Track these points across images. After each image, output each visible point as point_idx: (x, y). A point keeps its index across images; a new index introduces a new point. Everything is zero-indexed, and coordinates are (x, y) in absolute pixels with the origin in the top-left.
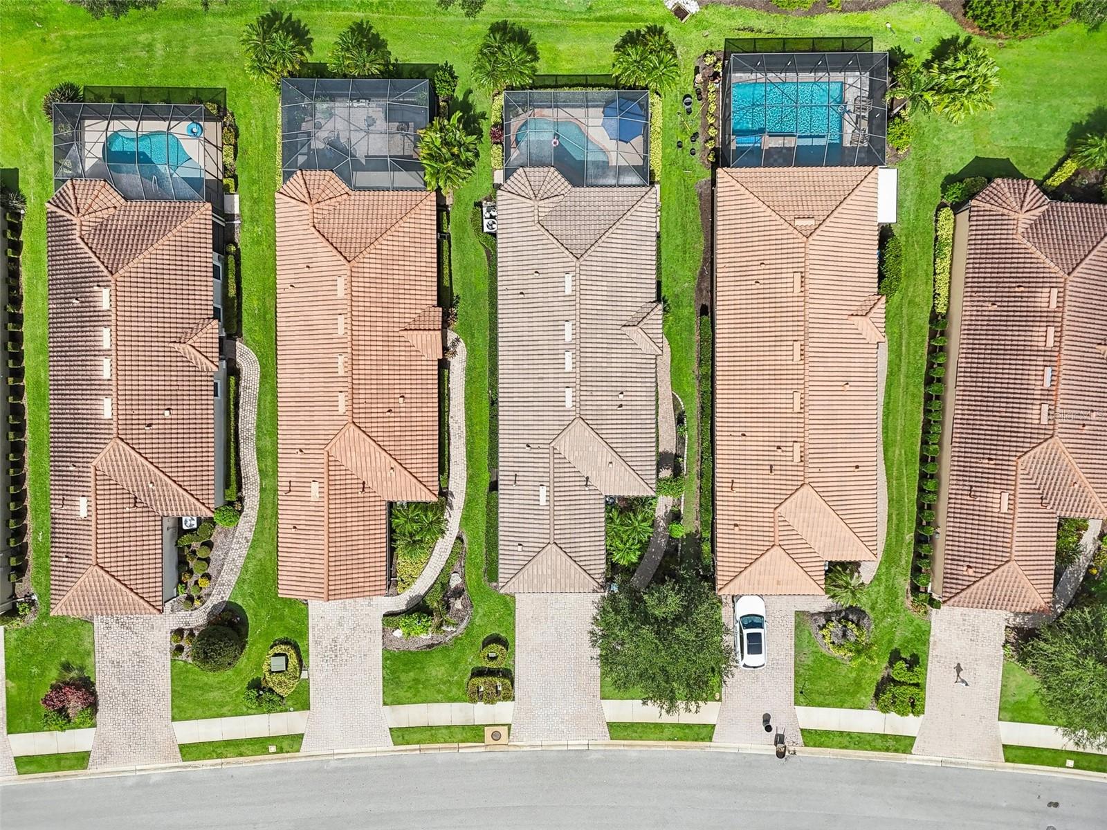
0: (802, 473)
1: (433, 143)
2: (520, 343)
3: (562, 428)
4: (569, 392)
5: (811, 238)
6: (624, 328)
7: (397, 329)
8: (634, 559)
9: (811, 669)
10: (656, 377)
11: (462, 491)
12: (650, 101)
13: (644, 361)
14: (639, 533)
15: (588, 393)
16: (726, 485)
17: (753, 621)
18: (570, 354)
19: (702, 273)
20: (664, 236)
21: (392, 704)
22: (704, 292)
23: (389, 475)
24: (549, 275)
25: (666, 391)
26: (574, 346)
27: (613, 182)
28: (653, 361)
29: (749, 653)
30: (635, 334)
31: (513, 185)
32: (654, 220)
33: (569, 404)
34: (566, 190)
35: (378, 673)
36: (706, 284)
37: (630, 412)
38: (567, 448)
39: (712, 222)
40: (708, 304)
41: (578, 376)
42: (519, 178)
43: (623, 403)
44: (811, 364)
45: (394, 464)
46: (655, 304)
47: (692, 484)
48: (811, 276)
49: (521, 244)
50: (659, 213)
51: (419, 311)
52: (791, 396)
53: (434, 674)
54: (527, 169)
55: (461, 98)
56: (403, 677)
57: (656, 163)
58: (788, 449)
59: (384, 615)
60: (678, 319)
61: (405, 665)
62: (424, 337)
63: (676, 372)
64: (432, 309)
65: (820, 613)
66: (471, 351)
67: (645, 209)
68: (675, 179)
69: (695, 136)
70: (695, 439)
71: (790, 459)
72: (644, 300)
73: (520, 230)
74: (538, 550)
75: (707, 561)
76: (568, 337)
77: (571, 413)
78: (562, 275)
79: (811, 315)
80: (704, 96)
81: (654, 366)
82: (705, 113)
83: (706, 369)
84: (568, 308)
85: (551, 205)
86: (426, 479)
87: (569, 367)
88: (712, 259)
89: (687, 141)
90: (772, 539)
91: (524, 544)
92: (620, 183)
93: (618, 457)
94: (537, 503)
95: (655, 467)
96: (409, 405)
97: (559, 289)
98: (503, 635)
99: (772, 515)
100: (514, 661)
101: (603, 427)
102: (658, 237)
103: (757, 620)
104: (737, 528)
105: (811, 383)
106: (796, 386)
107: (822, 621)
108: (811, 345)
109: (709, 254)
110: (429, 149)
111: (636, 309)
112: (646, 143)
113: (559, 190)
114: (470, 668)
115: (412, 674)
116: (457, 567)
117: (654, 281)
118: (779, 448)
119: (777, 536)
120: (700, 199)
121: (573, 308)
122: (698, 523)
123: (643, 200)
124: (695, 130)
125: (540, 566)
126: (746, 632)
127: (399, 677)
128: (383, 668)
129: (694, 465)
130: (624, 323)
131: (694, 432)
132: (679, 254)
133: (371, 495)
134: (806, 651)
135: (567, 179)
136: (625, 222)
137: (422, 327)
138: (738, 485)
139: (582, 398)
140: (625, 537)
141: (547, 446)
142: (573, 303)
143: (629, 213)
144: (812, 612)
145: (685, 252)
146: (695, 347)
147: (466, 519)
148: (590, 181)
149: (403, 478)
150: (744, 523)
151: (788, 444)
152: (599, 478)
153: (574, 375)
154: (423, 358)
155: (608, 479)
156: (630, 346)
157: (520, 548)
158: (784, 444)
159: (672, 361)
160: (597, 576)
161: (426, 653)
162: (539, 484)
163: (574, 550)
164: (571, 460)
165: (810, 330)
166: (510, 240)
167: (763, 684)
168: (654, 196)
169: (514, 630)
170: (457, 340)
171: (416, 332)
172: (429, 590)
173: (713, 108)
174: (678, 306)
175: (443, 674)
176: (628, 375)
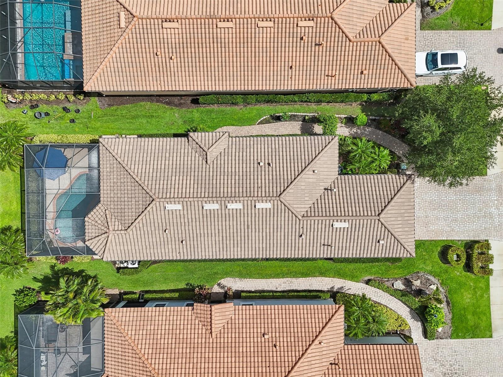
0: (323, 19)
1: (65, 314)
2: (221, 242)
3: (287, 210)
4: (259, 206)
5: (135, 14)
6: (209, 162)
7: (211, 340)
8: (386, 152)
9: (463, 18)
10: (246, 137)
11: (332, 281)
12: (38, 143)
13: (234, 146)
14: (367, 148)
15: (260, 190)
16: (330, 81)
17: (431, 61)
18: (228, 205)
19: (168, 103)
20: (140, 132)
21: (491, 331)
22: (182, 101)
23: (325, 345)
24: (167, 221)
25: (256, 129)
26: (223, 202)
27: (96, 171)
28: (234, 139)
29: (457, 63)
30: (212, 154)
31: (99, 249)
32: (128, 140)
33: (269, 205)
34: (102, 208)
35: (468, 342)
36: (176, 100)
37: (274, 157)
38: (303, 206)
39: (129, 96)
40: (190, 98)
41: (247, 199)
42: (93, 244)
43: (267, 162)
44: (235, 13)
45: (316, 342)
46: (190, 138)
47: (325, 109)
48: (165, 13)
49: (143, 243)
50: (123, 136)
51: (197, 321)
52: (261, 29)
53: (469, 300)
54: (87, 238)
55: (40, 284)
56: (471, 323)
57: (85, 138)
58: (303, 31)
59: (426, 337)
60: (202, 121)
61: (462, 322)
62: (217, 318)
63: (242, 122)
64: (195, 311)
65: (422, 11)
66: (227, 274)
67: (116, 147)
68: (99, 124)
69: (65, 109)
70: (291, 107)
71: (311, 29)
72: (187, 147)
73: (133, 244)
74: (383, 228)
75: (385, 95)
76: (216, 206)
77: (276, 203)
78: (167, 212)
79: (196, 13)
80: (35, 103)
81: (237, 139)
82: (48, 102)
83: (239, 99)
84: (193, 207)
85: (113, 220)
86: (327, 315)
87: (239, 206)
88: (157, 96)
89: (70, 116)
90: (374, 43)
91: (378, 238)
92: (96, 166)
93: (310, 166)
94: (346, 230)
95: (312, 137)
96: (270, 329)
97: (178, 213)
98: (439, 249)
99: (355, 44)
100: (459, 241)
101: (286, 178)
102: (140, 136)
103: (430, 58)
104: (364, 72)
105: (251, 13)
106: (253, 25)
107: (428, 9)
108: (220, 13)
109: (153, 98)
110: (69, 318)
111: (194, 152)
112: (70, 146)
113: (102, 214)
114: (464, 273)
115: (469, 317)
116: (389, 284)
117: (172, 139)
118: (302, 39)
119: (371, 39)
120: (113, 105)
121: (192, 203)
122: (354, 104)
123: (108, 148)
124: (61, 110)
125: (396, 226)
126: (440, 66)
127: (471, 327)
128: (465, 338)
129: (311, 107)
130: (204, 162)
131: (286, 108)
132: (154, 121)
133: (340, 358)
134: (450, 21)
135: (94, 207)
136: (126, 162)
137: (209, 320)
138: (330, 72)
139: (263, 195)
140: (370, 159)
141: (301, 222)
142: (189, 203)
143: (119, 159)
144: (421, 17)
145: (152, 116)
146: (223, 108)
147: (353, 278)
148: (96, 190)
149: (327, 334)
150: (360, 66)
151: (299, 31)
152: (325, 180)
153: (245, 202)
154: (233, 318)
155: (325, 173)
156: (223, 158)
157: (381, 242)
158: (299, 34)
159: (233, 125)
160: (402, 180)
161: (453, 306)
162: (331, 227)
163: (383, 200)
164: (312, 202)
165: (208, 14)
166: (141, 251)
167: (475, 54)
168: (106, 140)
169: (435, 241)
170: (219, 285)
171: (213, 326)
172: (406, 304)
173: (42, 96)
174: (193, 121)
175: (469, 294)
176: (245, 159)
